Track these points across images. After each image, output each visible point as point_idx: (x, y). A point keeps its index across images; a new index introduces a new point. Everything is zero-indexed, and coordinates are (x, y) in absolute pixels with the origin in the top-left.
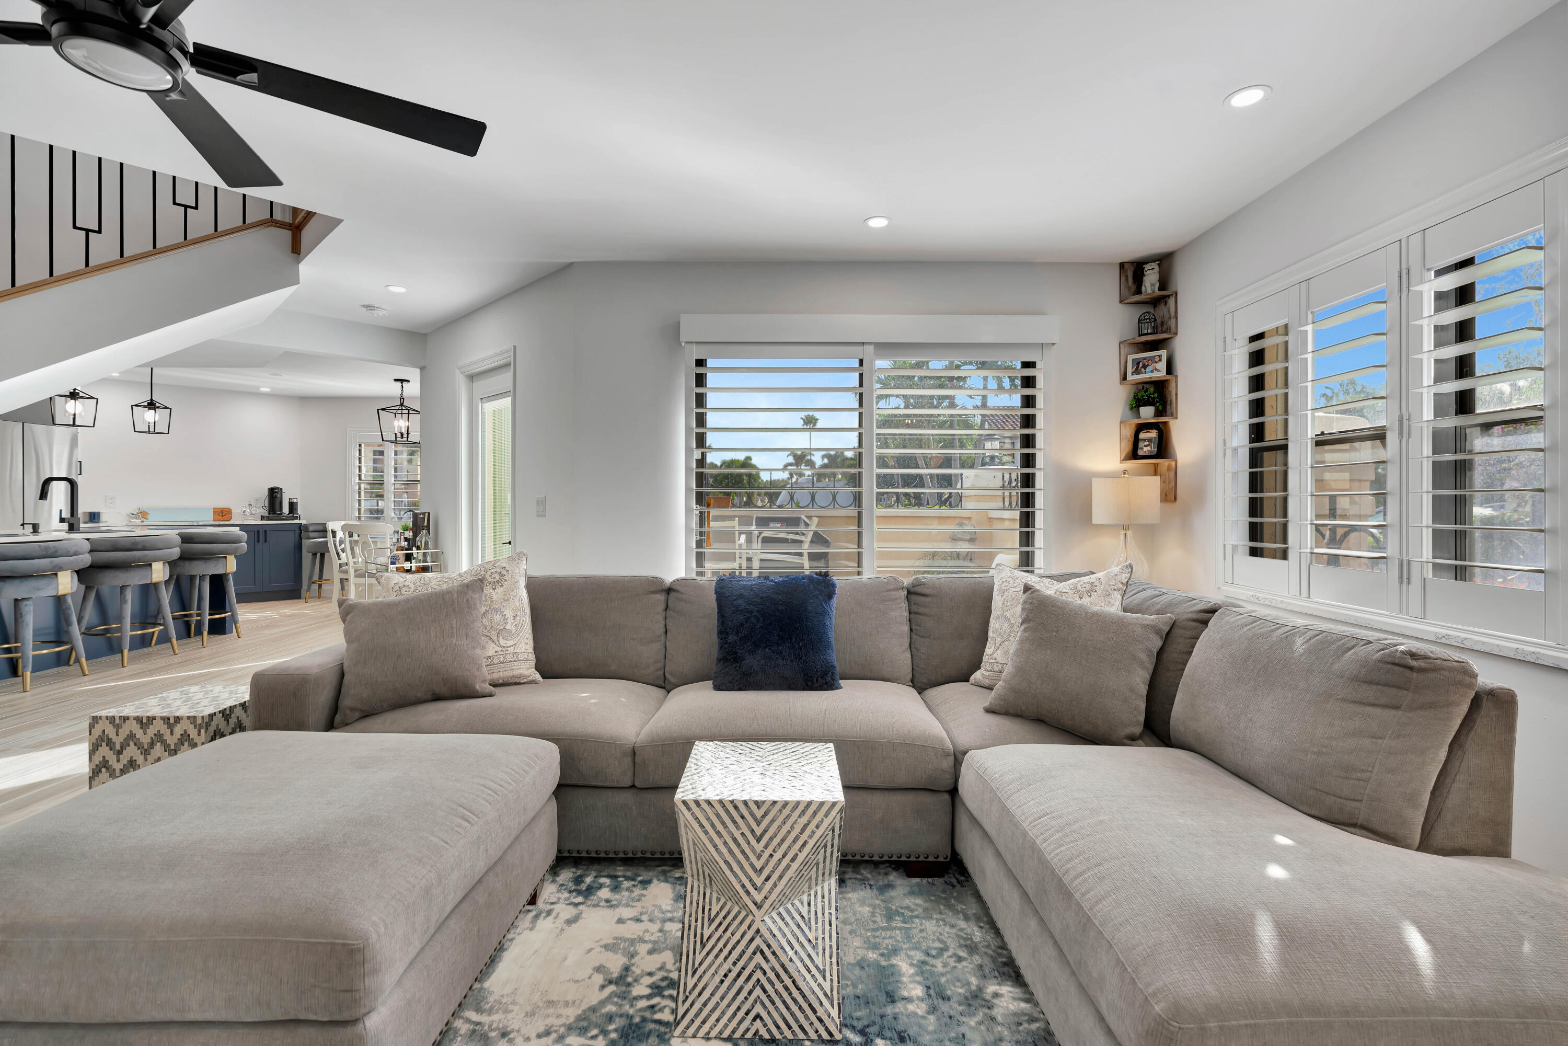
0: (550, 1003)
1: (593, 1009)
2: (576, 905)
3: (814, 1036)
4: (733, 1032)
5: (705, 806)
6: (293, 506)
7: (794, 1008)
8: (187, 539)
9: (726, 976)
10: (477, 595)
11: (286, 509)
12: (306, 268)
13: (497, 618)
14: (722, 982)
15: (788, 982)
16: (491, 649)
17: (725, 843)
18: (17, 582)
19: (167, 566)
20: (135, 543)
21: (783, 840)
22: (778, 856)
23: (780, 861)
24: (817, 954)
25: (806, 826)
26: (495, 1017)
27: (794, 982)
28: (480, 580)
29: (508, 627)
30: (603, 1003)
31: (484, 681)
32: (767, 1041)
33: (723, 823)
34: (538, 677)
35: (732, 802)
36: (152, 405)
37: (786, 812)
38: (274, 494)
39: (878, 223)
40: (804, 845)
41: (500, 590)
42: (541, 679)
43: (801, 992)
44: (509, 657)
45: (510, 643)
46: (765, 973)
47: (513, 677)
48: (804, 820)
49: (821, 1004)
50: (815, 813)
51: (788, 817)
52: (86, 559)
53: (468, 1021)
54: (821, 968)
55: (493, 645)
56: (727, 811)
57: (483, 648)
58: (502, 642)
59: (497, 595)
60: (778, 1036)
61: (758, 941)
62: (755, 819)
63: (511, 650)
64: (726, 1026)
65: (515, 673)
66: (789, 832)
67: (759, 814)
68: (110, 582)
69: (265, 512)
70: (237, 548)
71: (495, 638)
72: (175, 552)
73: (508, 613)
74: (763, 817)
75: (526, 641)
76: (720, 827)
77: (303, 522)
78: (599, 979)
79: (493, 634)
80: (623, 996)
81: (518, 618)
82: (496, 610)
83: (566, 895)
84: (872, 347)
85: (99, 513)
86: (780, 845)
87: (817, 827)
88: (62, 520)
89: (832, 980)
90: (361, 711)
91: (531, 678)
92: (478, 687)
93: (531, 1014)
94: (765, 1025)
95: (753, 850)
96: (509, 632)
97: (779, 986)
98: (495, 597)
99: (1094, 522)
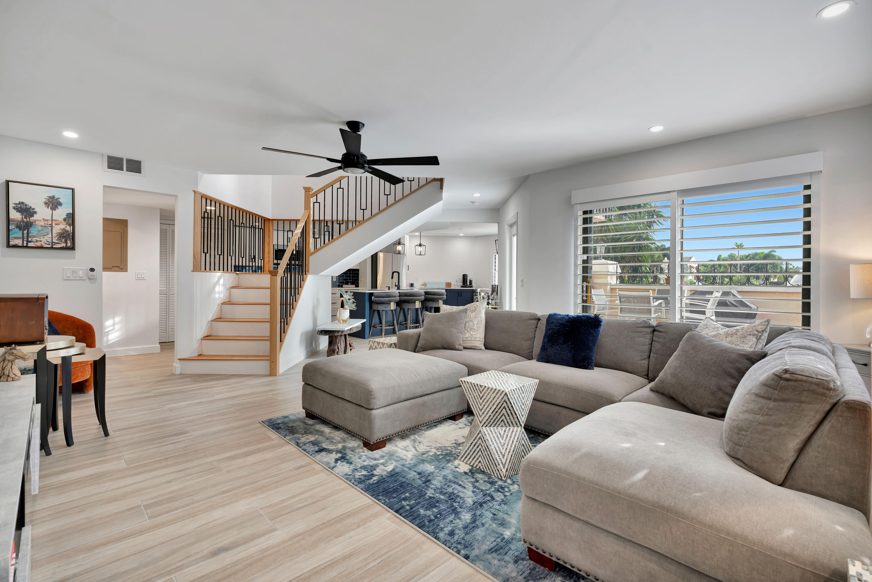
0: (436, 442)
1: (445, 447)
2: (466, 425)
3: (496, 476)
4: (473, 464)
5: (466, 383)
6: (471, 282)
7: (491, 463)
8: (426, 293)
9: (471, 444)
10: (464, 314)
11: (468, 283)
12: (446, 194)
13: (471, 324)
14: (470, 445)
15: (489, 453)
16: (467, 335)
17: (472, 397)
18: (381, 305)
19: (421, 302)
20: (411, 294)
21: (488, 401)
22: (486, 406)
23: (487, 408)
24: (503, 449)
25: (495, 397)
26: (421, 439)
27: (490, 453)
28: (466, 309)
29: (474, 327)
30: (449, 447)
31: (460, 345)
32: (482, 471)
33: (471, 391)
34: (483, 348)
35: (474, 384)
36: (420, 245)
37: (489, 391)
38: (465, 277)
39: (657, 129)
40: (494, 404)
41: (474, 313)
42: (484, 349)
43: (493, 458)
44: (473, 339)
45: (474, 333)
46: (482, 447)
48: (494, 395)
49: (499, 465)
50: (497, 393)
51: (489, 393)
52: (398, 298)
53: (415, 437)
54: (503, 454)
55: (468, 333)
56: (472, 386)
57: (465, 334)
58: (472, 333)
59: (473, 315)
60: (486, 471)
61: (480, 435)
62: (480, 391)
63: (474, 336)
64: (471, 461)
65: (474, 345)
66: (489, 398)
67: (481, 389)
68: (406, 306)
69: (461, 284)
70: (442, 297)
71: (469, 331)
72: (423, 298)
73: (475, 322)
74: (482, 391)
75: (480, 334)
76: (471, 392)
77: (474, 288)
78: (454, 442)
79: (469, 329)
80: (455, 447)
81: (479, 324)
82: (471, 321)
83: (466, 422)
84: (676, 193)
85: (413, 284)
86: (487, 402)
87: (498, 399)
88: (396, 286)
89: (506, 460)
90: (423, 348)
91: (480, 348)
92: (457, 347)
93: (429, 442)
94: (482, 466)
95: (479, 402)
96: (475, 329)
97: (486, 453)
99: (851, 297)
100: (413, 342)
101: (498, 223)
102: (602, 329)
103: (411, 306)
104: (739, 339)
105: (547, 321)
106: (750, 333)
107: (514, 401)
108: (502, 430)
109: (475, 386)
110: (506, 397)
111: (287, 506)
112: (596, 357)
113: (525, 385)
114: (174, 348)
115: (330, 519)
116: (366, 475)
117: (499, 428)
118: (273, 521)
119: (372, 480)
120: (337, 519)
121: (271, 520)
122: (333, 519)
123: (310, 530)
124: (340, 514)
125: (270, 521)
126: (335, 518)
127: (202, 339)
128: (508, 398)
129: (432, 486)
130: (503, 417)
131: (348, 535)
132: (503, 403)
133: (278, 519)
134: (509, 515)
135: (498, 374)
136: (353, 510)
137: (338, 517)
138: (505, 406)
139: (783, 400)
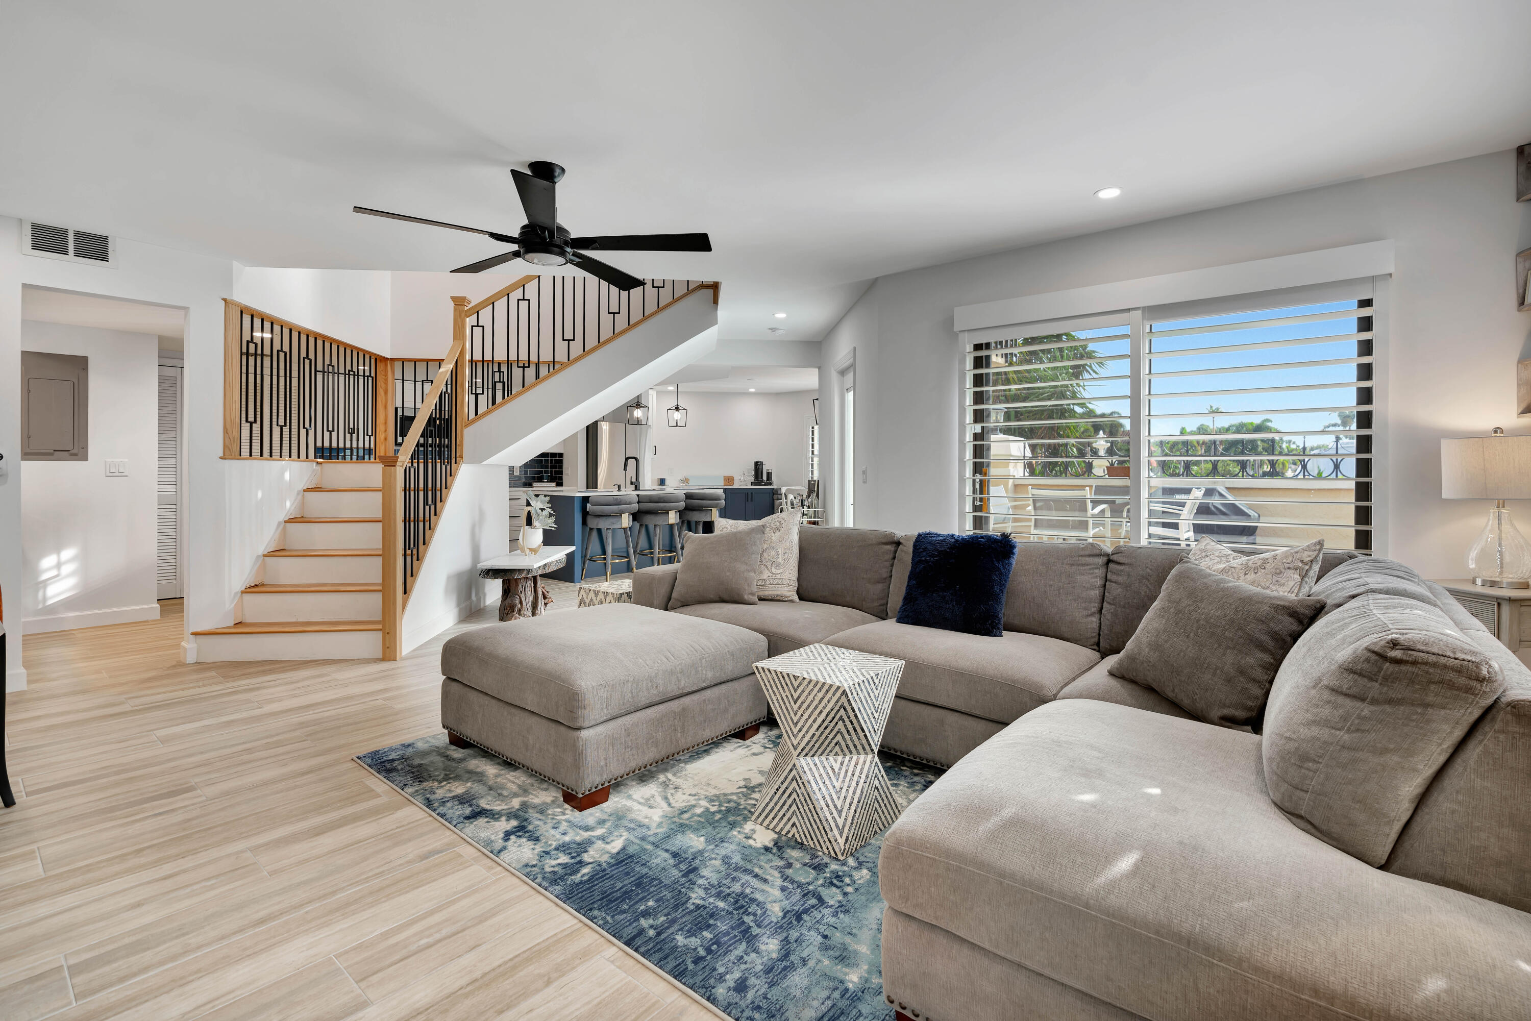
0: (709, 784)
1: (725, 795)
2: (766, 748)
3: (826, 851)
4: (782, 829)
5: (767, 672)
6: (769, 475)
7: (815, 827)
8: (689, 496)
9: (777, 790)
10: (759, 536)
11: (765, 478)
12: (723, 312)
13: (773, 553)
14: (775, 793)
15: (811, 807)
16: (766, 574)
17: (777, 700)
18: (604, 518)
19: (678, 513)
20: (660, 498)
21: (809, 706)
22: (806, 716)
23: (807, 720)
24: (839, 798)
25: (822, 699)
26: (679, 780)
27: (814, 807)
28: (763, 526)
29: (779, 560)
30: (732, 794)
31: (753, 594)
32: (799, 843)
33: (777, 686)
34: (796, 598)
35: (781, 673)
36: (677, 409)
37: (811, 686)
38: (758, 465)
39: (1107, 193)
40: (821, 712)
41: (778, 534)
42: (798, 600)
43: (819, 817)
44: (776, 581)
45: (779, 571)
46: (798, 796)
47: (778, 596)
48: (820, 695)
49: (832, 830)
50: (827, 691)
51: (812, 690)
52: (636, 507)
53: (667, 777)
54: (839, 808)
55: (767, 571)
56: (778, 678)
57: (761, 572)
58: (774, 570)
59: (775, 537)
60: (806, 843)
61: (794, 772)
62: (794, 688)
63: (778, 576)
64: (778, 824)
65: (779, 593)
66: (812, 701)
67: (796, 684)
68: (650, 521)
69: (752, 479)
70: (718, 504)
71: (769, 567)
72: (682, 505)
73: (781, 551)
74: (798, 687)
75: (790, 572)
76: (775, 689)
77: (775, 486)
78: (742, 783)
79: (769, 564)
80: (745, 795)
81: (787, 555)
82: (773, 548)
83: (766, 741)
85: (664, 479)
86: (807, 708)
87: (828, 702)
88: (632, 483)
89: (846, 819)
90: (682, 602)
91: (790, 598)
92: (746, 597)
93: (694, 785)
94: (798, 832)
95: (792, 708)
96: (779, 563)
97: (806, 808)
98: (774, 538)
99: (1444, 496)
100: (663, 590)
101: (819, 368)
102: (1015, 560)
103: (659, 520)
104: (1269, 576)
105: (915, 546)
106: (1288, 565)
107: (860, 706)
108: (836, 761)
109: (783, 677)
110: (844, 699)
111: (397, 943)
112: (1006, 612)
113: (880, 672)
114: (183, 611)
115: (487, 969)
116: (566, 864)
117: (831, 758)
118: (363, 984)
119: (579, 875)
120: (501, 969)
121: (357, 982)
122: (493, 970)
123: (442, 1000)
124: (511, 956)
125: (355, 985)
126: (500, 966)
127: (242, 592)
128: (849, 701)
129: (701, 881)
130: (839, 737)
131: (524, 1006)
132: (839, 710)
133: (375, 978)
134: (854, 935)
135: (827, 651)
136: (538, 944)
137: (506, 963)
138: (841, 716)
139: (1390, 702)
